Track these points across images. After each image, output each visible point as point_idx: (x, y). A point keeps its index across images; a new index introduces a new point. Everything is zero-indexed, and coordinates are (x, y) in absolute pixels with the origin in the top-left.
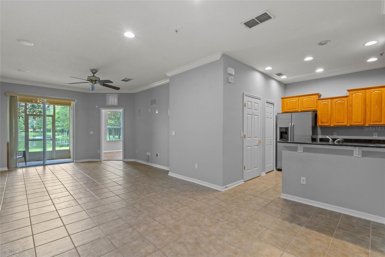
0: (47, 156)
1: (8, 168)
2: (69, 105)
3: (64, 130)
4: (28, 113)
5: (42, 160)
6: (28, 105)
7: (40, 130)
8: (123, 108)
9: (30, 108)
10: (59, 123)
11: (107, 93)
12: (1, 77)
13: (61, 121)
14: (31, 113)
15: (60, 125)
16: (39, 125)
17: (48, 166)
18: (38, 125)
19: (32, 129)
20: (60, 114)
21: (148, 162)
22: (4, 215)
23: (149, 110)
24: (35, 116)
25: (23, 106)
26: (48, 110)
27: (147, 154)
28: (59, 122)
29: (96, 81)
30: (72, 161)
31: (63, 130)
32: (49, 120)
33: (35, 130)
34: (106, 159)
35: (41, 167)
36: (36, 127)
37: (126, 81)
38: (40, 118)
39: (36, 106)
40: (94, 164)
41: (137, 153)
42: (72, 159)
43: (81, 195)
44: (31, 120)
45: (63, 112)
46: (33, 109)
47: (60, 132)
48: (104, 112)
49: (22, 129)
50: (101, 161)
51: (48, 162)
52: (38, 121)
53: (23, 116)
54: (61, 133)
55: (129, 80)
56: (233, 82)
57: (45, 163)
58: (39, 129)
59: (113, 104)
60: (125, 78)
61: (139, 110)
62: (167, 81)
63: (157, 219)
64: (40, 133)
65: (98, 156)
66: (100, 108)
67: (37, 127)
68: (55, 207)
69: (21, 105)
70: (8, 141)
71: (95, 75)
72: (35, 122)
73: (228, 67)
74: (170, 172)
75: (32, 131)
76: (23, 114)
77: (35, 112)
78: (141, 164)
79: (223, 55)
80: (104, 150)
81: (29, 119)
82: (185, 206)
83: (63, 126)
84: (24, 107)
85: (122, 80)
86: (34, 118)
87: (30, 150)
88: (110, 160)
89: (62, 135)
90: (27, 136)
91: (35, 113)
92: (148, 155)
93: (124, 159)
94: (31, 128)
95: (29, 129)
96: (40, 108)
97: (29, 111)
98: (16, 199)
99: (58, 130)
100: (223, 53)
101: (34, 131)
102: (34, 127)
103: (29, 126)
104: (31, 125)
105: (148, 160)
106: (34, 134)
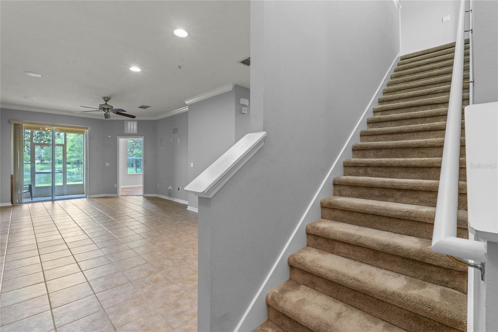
0: (56, 191)
1: (12, 203)
2: (82, 132)
3: (80, 161)
4: (34, 141)
5: (50, 196)
6: (34, 132)
7: (50, 162)
8: (144, 137)
9: (37, 135)
10: (74, 153)
11: (125, 120)
12: (1, 103)
13: (75, 150)
14: (38, 142)
15: (74, 155)
16: (48, 155)
17: (57, 201)
18: (46, 155)
19: (39, 161)
20: (74, 142)
21: (170, 197)
22: (12, 242)
23: (171, 139)
24: (42, 145)
25: (28, 133)
26: (59, 138)
27: (169, 188)
28: (74, 151)
29: (108, 109)
30: (85, 196)
31: (78, 161)
32: (59, 150)
33: (43, 161)
34: (124, 194)
35: (50, 203)
36: (44, 157)
37: (145, 108)
38: (48, 147)
39: (43, 133)
40: (109, 200)
41: (158, 187)
42: (85, 195)
43: (89, 227)
44: (37, 149)
45: (78, 139)
46: (40, 137)
47: (74, 164)
48: (122, 141)
49: (26, 160)
50: (119, 196)
51: (56, 198)
52: (47, 150)
53: (29, 145)
54: (76, 166)
55: (147, 107)
56: (247, 112)
57: (54, 199)
58: (48, 161)
59: (132, 132)
60: (142, 105)
61: (161, 139)
62: (186, 109)
63: (157, 244)
64: (49, 165)
65: (115, 191)
66: (118, 137)
67: (46, 158)
68: (62, 236)
69: (26, 132)
70: (12, 173)
71: (108, 103)
72: (43, 151)
73: (241, 98)
74: (189, 206)
75: (39, 163)
76: (29, 143)
77: (43, 140)
78: (163, 199)
79: (235, 86)
80: (122, 186)
81: (36, 148)
82: (189, 234)
83: (78, 157)
84: (29, 135)
85: (139, 107)
86: (42, 148)
87: (37, 185)
88: (129, 195)
89: (77, 168)
90: (33, 169)
91: (42, 142)
92: (169, 190)
93: (144, 194)
94: (37, 159)
95: (36, 161)
96: (49, 136)
97: (35, 139)
98: (23, 230)
99: (72, 161)
100: (235, 84)
101: (41, 162)
102: (41, 158)
103: (36, 157)
104: (37, 155)
105: (170, 195)
106: (42, 166)
